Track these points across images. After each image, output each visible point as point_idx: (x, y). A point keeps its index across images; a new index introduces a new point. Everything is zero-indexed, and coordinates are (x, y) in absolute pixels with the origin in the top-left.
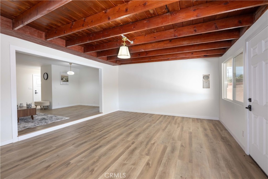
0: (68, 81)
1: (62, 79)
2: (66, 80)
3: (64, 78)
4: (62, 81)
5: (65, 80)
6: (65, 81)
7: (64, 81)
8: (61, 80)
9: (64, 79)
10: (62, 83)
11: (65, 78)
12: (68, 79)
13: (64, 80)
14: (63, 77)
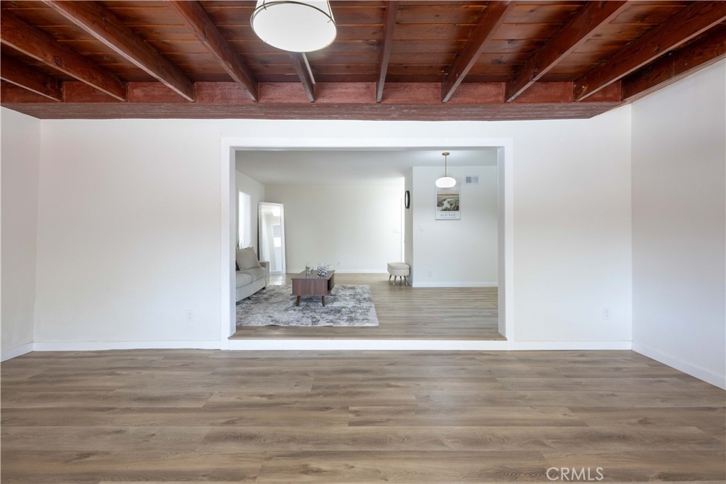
0: (457, 208)
1: (440, 204)
2: (451, 205)
3: (445, 200)
4: (441, 208)
5: (449, 206)
6: (449, 210)
7: (445, 210)
8: (438, 206)
9: (445, 203)
10: (440, 214)
11: (449, 200)
12: (457, 201)
13: (446, 205)
14: (444, 197)
